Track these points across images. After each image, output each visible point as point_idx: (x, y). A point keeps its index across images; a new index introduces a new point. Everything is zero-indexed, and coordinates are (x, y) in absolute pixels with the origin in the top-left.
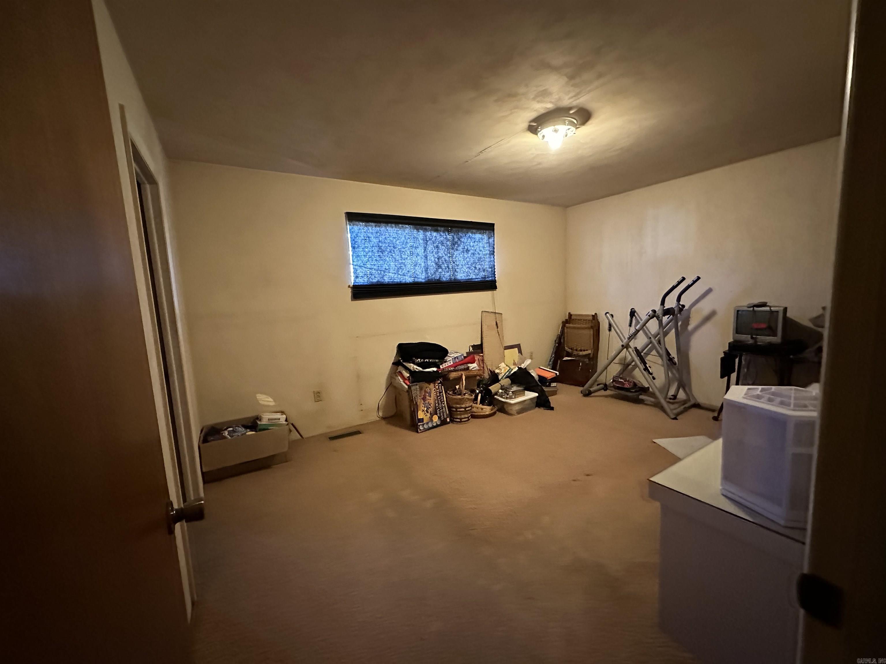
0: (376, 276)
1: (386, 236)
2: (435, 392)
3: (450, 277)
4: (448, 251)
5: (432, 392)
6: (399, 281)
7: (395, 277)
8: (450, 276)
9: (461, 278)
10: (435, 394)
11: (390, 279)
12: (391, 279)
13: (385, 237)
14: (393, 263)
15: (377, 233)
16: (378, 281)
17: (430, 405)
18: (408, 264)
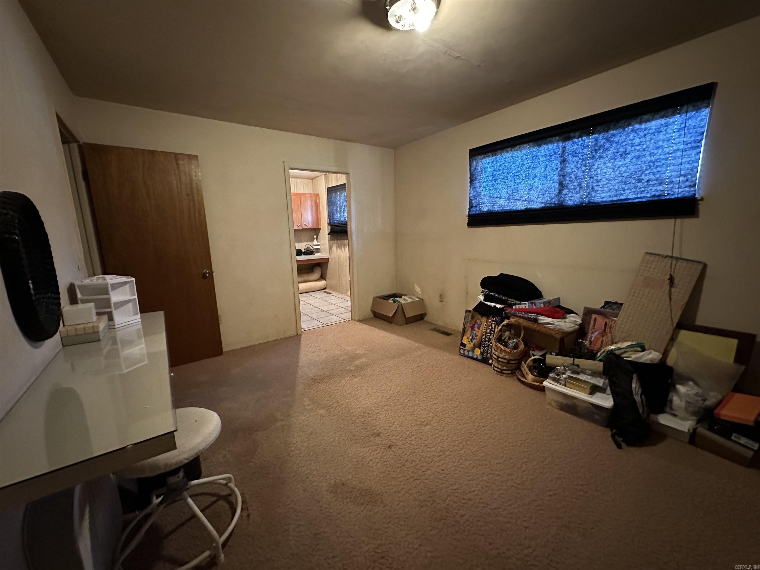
0: (487, 205)
1: (502, 162)
2: (485, 327)
3: (581, 200)
4: (584, 162)
5: (482, 325)
6: (508, 208)
7: (506, 204)
8: (581, 198)
9: (601, 200)
10: (485, 329)
11: (499, 207)
12: (501, 207)
13: (500, 164)
14: (505, 190)
15: (493, 162)
16: (488, 209)
17: (476, 337)
18: (522, 188)
